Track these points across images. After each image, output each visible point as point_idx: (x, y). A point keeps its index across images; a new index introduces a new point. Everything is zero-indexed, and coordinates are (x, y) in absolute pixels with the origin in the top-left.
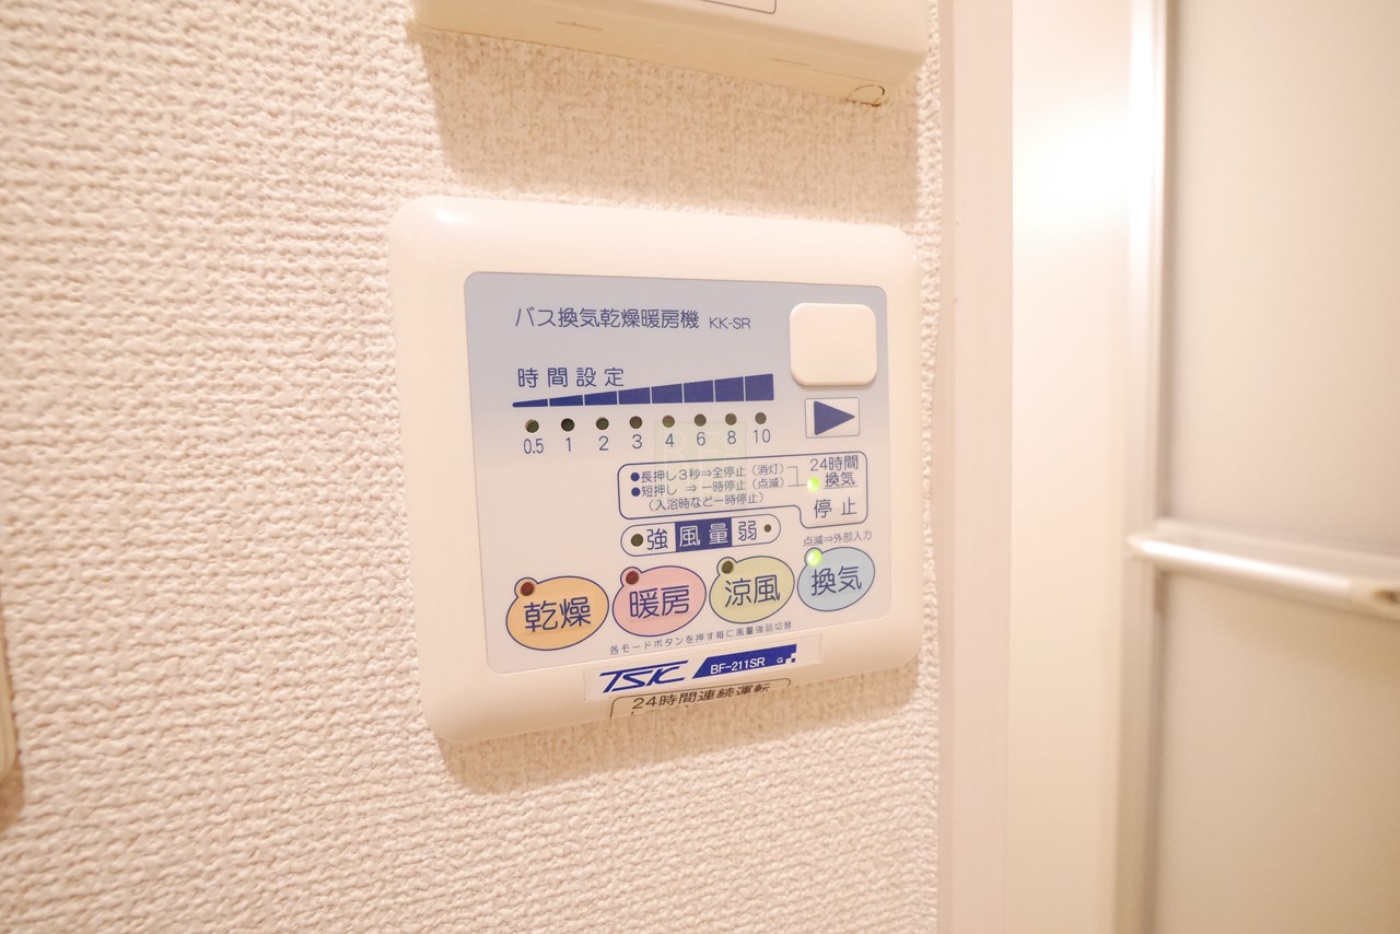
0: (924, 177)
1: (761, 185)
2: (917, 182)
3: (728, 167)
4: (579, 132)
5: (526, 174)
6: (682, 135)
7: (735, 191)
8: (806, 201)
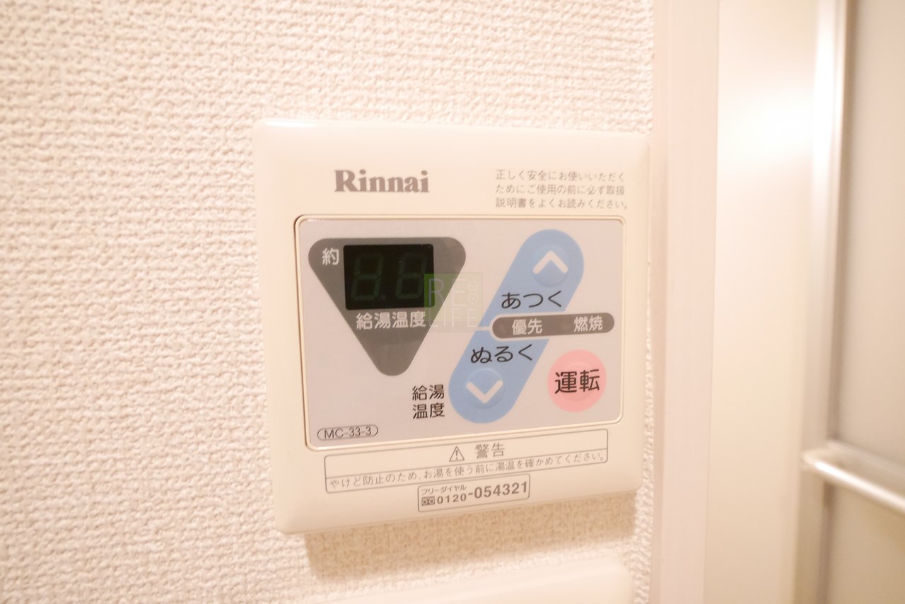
0: (639, 507)
1: (521, 538)
2: (633, 510)
3: (498, 533)
4: (397, 536)
5: (364, 569)
6: (466, 521)
7: (503, 547)
8: (553, 542)
